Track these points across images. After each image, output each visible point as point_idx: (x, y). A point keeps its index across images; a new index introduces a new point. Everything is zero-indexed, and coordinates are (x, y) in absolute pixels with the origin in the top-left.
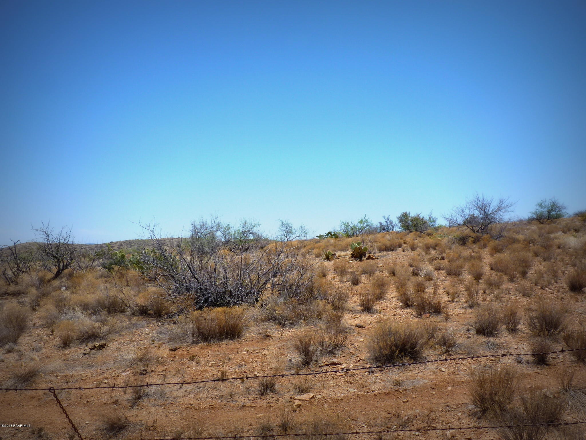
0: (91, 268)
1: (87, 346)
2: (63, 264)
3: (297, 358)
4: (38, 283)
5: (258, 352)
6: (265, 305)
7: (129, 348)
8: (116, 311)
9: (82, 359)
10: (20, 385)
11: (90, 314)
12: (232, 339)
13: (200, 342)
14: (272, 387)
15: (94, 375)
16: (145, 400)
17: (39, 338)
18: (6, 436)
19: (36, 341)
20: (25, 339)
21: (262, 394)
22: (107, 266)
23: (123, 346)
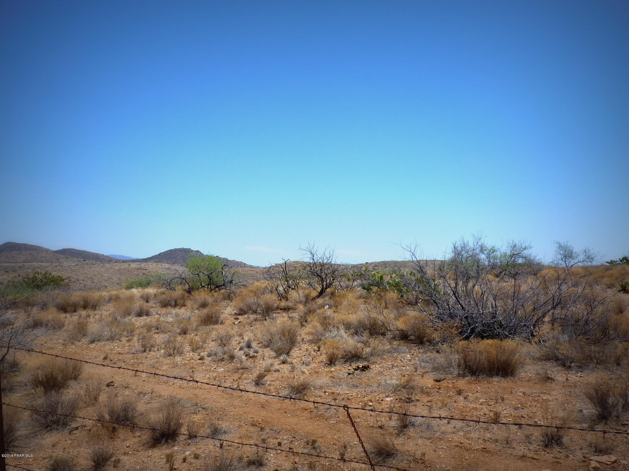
0: (351, 288)
1: (351, 365)
2: (326, 282)
3: (589, 410)
4: (304, 300)
5: (537, 395)
6: (543, 341)
7: (391, 372)
8: (377, 334)
9: (347, 379)
10: (294, 396)
11: (352, 334)
12: (504, 377)
13: (467, 376)
14: (558, 439)
15: (359, 396)
16: (412, 430)
17: (308, 352)
18: (285, 442)
19: (305, 355)
20: (295, 352)
21: (546, 446)
22: (366, 287)
23: (385, 370)
